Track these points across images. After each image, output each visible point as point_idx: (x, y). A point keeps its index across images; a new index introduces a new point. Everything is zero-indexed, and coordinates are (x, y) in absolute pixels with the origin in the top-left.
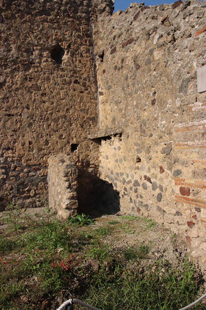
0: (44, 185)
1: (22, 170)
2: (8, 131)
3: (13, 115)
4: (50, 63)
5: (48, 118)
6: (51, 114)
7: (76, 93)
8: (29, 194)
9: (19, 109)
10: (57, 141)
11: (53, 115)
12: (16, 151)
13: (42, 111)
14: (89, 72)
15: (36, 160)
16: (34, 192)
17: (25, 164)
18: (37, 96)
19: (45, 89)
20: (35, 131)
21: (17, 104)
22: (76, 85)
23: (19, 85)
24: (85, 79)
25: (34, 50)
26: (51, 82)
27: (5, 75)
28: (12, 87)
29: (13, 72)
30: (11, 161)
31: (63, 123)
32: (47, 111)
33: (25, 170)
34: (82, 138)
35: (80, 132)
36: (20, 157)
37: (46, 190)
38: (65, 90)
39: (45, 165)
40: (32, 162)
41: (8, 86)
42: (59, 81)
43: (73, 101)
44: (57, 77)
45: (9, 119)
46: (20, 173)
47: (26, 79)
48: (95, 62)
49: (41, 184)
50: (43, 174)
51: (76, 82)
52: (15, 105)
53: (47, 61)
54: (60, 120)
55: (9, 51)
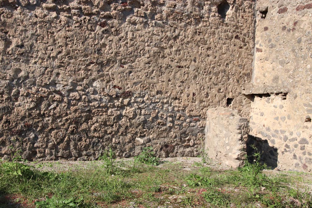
0: (202, 136)
1: (185, 120)
2: (177, 82)
3: (182, 67)
4: (217, 18)
5: (211, 72)
6: (214, 67)
7: (236, 48)
8: (189, 144)
9: (187, 61)
10: (216, 94)
11: (215, 69)
12: (181, 102)
13: (207, 64)
14: (249, 28)
15: (197, 111)
16: (193, 142)
17: (188, 115)
18: (204, 49)
19: (210, 43)
20: (198, 84)
21: (187, 57)
22: (237, 40)
23: (190, 38)
24: (245, 35)
25: (204, 5)
26: (216, 36)
27: (180, 28)
28: (184, 40)
29: (186, 26)
30: (177, 111)
31: (223, 77)
32: (210, 65)
33: (188, 120)
34: (237, 93)
35: (236, 87)
36: (185, 107)
37: (203, 140)
38: (227, 45)
39: (204, 117)
40: (193, 113)
41: (181, 39)
42: (223, 36)
43: (233, 56)
44: (222, 32)
45: (179, 70)
46: (183, 123)
47: (196, 32)
48: (256, 17)
49: (199, 135)
50: (201, 125)
51: (237, 37)
52: (185, 57)
53: (214, 16)
54: (220, 74)
55: (185, 5)
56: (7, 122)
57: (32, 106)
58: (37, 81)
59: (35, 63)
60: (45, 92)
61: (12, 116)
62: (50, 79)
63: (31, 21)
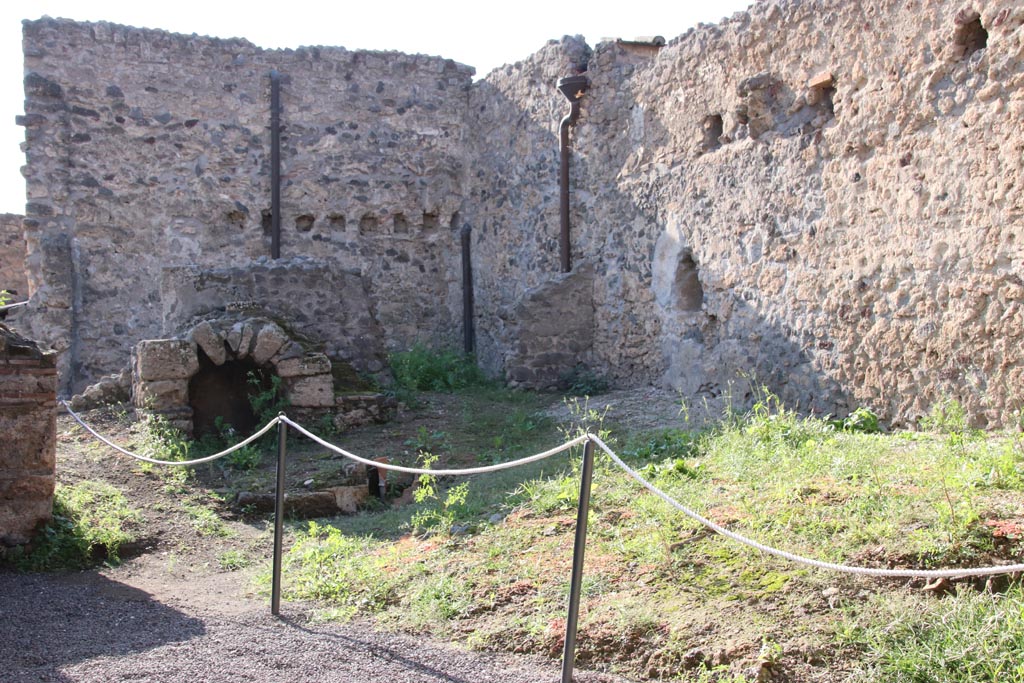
56: (933, 353)
57: (966, 316)
58: (974, 260)
59: (969, 223)
60: (988, 284)
61: (940, 340)
62: (995, 251)
63: (956, 138)
